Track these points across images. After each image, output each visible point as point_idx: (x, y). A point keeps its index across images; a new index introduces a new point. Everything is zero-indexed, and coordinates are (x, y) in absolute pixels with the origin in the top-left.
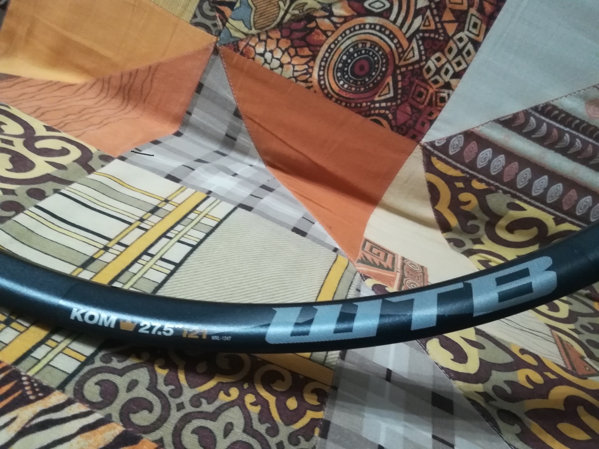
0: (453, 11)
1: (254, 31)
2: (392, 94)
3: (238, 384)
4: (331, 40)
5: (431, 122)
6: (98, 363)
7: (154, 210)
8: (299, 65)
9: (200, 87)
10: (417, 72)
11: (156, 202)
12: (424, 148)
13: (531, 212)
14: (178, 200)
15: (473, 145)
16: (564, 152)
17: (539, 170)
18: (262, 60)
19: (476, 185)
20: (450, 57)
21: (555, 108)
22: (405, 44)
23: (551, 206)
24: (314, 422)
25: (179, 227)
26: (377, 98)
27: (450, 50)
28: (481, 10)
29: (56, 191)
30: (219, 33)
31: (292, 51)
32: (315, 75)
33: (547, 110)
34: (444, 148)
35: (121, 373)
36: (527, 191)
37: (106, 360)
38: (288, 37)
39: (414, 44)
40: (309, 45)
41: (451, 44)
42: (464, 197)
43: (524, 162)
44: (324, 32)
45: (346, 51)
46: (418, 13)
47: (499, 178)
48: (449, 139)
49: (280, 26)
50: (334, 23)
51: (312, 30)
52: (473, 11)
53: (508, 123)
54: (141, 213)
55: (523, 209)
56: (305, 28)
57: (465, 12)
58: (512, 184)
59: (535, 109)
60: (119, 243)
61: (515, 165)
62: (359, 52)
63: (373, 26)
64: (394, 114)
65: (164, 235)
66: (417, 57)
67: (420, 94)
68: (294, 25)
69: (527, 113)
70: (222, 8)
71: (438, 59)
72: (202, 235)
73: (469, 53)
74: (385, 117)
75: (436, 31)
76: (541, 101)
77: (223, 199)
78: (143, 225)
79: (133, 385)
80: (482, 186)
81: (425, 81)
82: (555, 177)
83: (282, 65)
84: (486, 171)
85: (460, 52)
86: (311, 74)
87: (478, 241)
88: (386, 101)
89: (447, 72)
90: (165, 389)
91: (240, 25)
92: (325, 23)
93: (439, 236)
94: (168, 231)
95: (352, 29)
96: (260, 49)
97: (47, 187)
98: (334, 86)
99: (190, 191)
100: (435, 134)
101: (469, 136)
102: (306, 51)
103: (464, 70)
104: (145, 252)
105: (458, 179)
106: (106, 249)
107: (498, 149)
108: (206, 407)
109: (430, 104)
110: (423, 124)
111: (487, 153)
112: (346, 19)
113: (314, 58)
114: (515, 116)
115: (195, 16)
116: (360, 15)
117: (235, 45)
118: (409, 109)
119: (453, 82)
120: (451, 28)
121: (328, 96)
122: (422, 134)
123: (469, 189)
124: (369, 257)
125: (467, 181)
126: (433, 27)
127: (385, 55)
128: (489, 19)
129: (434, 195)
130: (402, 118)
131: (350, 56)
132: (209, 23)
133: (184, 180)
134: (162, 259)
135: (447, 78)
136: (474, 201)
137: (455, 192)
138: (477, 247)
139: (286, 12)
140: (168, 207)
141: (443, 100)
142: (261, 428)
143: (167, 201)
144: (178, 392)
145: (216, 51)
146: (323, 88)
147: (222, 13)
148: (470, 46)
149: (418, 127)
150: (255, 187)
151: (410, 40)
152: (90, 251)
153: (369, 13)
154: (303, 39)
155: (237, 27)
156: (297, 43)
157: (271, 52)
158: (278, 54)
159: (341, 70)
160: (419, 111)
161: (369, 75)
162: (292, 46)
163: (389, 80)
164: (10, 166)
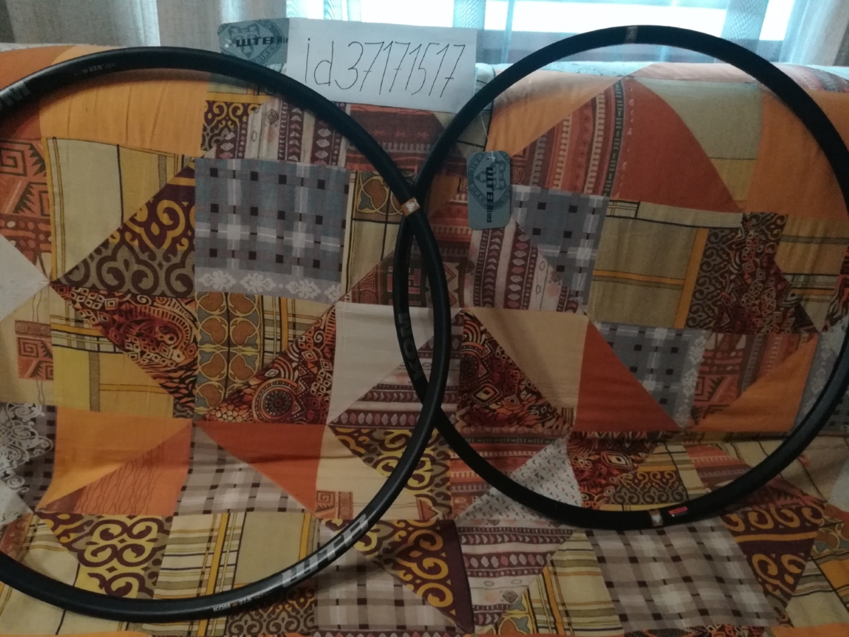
0: (312, 363)
1: (211, 408)
2: (300, 409)
3: (281, 603)
4: (255, 396)
5: (327, 413)
6: (230, 621)
7: (210, 539)
8: (244, 414)
9: (193, 445)
10: (307, 395)
11: (207, 534)
12: (330, 426)
13: (397, 432)
14: (217, 526)
15: (353, 415)
16: (398, 400)
17: (390, 413)
18: (222, 420)
19: (364, 431)
20: (321, 382)
21: (383, 385)
22: (295, 385)
23: (405, 426)
24: (311, 603)
25: (226, 543)
26: (293, 413)
27: (319, 379)
28: (325, 357)
29: (163, 555)
30: (192, 416)
31: (237, 409)
32: (255, 416)
33: (380, 386)
34: (339, 422)
35: (240, 620)
36: (390, 424)
37: (233, 618)
38: (232, 403)
39: (300, 383)
40: (245, 403)
41: (318, 377)
42: (361, 439)
43: (382, 413)
44: (250, 394)
45: (266, 399)
46: (294, 369)
47: (373, 423)
48: (340, 417)
49: (225, 400)
50: (254, 389)
51: (243, 396)
52: (321, 359)
53: (365, 399)
54: (205, 545)
55: (392, 433)
56: (239, 396)
57: (318, 361)
58: (381, 424)
59: (374, 388)
60: (206, 567)
61: (378, 416)
62: (273, 396)
63: (275, 383)
64: (306, 417)
65: (222, 552)
66: (304, 388)
67: (315, 404)
68: (233, 397)
69: (371, 392)
70: (188, 404)
71: (316, 385)
72: (238, 542)
73: (329, 377)
74: (302, 420)
75: (308, 374)
76: (375, 385)
77: (237, 511)
78: (211, 551)
79: (246, 622)
80: (368, 430)
81: (314, 397)
82: (400, 413)
83: (234, 418)
84: (365, 423)
85: (324, 378)
86: (252, 416)
87: (380, 454)
88: (298, 412)
89: (323, 389)
90: (257, 618)
91: (202, 408)
92: (248, 391)
93: (359, 460)
94: (222, 549)
95: (264, 388)
96: (219, 415)
97: (158, 555)
98: (268, 417)
99: (219, 516)
100: (332, 417)
101: (349, 412)
102: (245, 406)
103: (331, 385)
104: (220, 566)
105: (354, 432)
106: (203, 573)
107: (366, 412)
108: (273, 616)
109: (322, 405)
110: (323, 416)
111: (362, 415)
112: (259, 385)
113: (250, 407)
114: (366, 395)
115: (174, 414)
116: (265, 381)
117: (204, 418)
118: (312, 412)
119: (328, 392)
120: (315, 370)
121: (266, 422)
122: (325, 420)
123: (361, 434)
124: (321, 505)
125: (359, 431)
126: (305, 373)
127: (287, 393)
128: (332, 360)
129: (346, 444)
130: (311, 417)
131: (269, 400)
132: (184, 414)
133: (213, 509)
134: (228, 565)
135: (325, 391)
136: (367, 439)
137: (356, 439)
138: (381, 457)
139: (225, 394)
140: (215, 534)
141: (328, 402)
142: (294, 614)
143: (212, 530)
144: (261, 616)
145: (194, 425)
146: (262, 420)
147: (189, 407)
148: (328, 374)
149: (321, 417)
150: (249, 489)
151: (297, 382)
152: (197, 578)
153: (270, 378)
154: (240, 401)
155: (201, 410)
156: (237, 404)
157: (226, 413)
158: (230, 413)
159: (268, 407)
160: (319, 411)
161: (283, 404)
162: (236, 406)
163: (295, 403)
164: (135, 555)
